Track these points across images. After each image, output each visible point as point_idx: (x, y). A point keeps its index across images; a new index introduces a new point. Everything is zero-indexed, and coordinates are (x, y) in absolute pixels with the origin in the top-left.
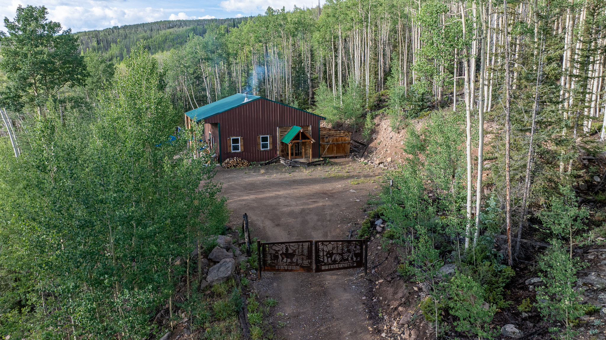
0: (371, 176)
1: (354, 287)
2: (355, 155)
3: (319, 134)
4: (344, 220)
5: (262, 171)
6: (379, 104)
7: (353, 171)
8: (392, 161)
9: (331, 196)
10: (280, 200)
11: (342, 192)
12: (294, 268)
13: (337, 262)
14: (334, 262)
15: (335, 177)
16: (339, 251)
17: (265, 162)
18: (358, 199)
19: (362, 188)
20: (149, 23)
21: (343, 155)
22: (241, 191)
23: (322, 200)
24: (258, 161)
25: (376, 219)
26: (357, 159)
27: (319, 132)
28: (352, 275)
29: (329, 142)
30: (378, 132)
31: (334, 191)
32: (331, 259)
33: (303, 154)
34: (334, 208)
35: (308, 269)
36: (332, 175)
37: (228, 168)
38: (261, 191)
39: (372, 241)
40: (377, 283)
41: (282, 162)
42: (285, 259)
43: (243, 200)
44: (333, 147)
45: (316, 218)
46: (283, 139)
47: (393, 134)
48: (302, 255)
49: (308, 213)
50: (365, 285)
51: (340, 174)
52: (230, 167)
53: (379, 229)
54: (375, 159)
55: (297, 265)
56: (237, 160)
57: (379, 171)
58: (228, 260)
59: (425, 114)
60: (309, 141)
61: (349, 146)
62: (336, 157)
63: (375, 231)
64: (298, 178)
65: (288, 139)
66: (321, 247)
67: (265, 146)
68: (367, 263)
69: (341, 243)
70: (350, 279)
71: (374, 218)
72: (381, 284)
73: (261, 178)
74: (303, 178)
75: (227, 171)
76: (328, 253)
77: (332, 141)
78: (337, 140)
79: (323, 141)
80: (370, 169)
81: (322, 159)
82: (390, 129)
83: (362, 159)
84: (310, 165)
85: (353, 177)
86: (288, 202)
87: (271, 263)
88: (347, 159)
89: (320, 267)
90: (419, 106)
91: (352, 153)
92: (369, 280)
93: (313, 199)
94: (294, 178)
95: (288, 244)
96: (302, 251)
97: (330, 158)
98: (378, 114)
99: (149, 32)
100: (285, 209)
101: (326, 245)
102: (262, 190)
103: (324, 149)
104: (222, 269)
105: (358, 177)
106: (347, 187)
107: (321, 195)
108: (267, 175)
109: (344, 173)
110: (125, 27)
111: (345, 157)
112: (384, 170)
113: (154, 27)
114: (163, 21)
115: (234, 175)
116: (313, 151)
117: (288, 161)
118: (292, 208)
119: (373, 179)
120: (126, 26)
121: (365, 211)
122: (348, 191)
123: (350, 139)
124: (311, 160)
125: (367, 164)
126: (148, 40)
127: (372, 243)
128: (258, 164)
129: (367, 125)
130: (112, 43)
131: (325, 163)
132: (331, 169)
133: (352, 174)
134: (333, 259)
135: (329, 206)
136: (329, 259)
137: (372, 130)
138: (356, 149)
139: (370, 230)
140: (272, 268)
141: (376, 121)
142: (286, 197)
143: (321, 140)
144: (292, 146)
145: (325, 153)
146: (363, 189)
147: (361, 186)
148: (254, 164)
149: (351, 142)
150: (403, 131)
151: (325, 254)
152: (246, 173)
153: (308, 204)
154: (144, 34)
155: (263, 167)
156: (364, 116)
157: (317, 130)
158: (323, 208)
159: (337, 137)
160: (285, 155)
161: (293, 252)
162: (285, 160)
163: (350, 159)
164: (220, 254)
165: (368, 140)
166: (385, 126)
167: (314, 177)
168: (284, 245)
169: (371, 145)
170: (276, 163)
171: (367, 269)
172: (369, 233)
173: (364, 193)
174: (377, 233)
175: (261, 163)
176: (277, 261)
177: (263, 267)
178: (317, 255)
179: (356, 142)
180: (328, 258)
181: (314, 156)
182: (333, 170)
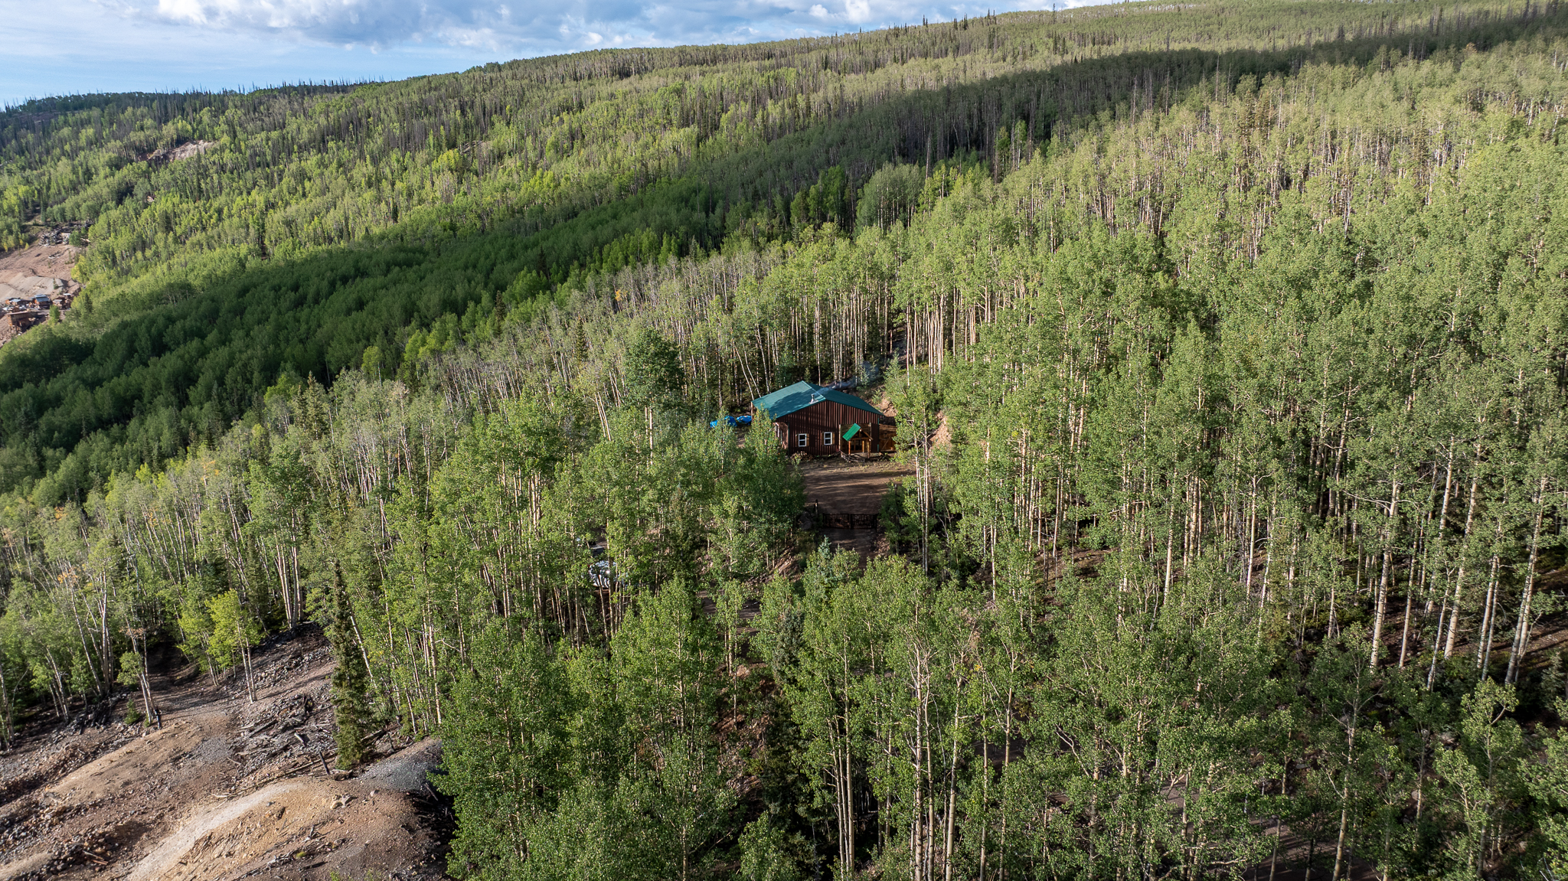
3: (879, 430)
5: (825, 466)
17: (827, 456)
29: (888, 438)
33: (863, 448)
41: (842, 456)
44: (891, 443)
46: (844, 436)
56: (803, 454)
60: (867, 438)
64: (854, 473)
65: (848, 436)
67: (828, 441)
73: (824, 472)
74: (858, 473)
79: (883, 437)
81: (880, 454)
84: (867, 460)
94: (851, 473)
103: (883, 445)
108: (829, 470)
116: (871, 446)
117: (848, 456)
124: (869, 454)
128: (822, 458)
132: (885, 466)
143: (881, 435)
144: (852, 443)
145: (884, 448)
148: (818, 458)
155: (826, 462)
160: (845, 449)
162: (845, 455)
170: (837, 457)
175: (824, 456)
181: (873, 450)
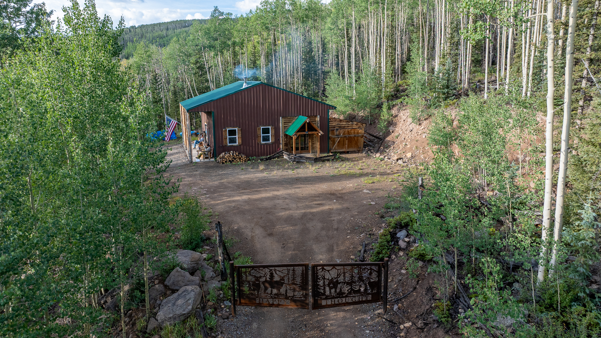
0: (389, 174)
1: (368, 332)
2: (370, 150)
3: (329, 125)
4: (355, 229)
5: (262, 167)
6: (397, 94)
7: (367, 168)
8: (412, 157)
9: (340, 197)
10: (277, 201)
11: (354, 192)
12: (282, 302)
13: (344, 295)
14: (341, 295)
15: (346, 174)
16: (347, 279)
17: (266, 157)
18: (373, 201)
19: (378, 187)
20: (166, 23)
21: (355, 149)
22: (233, 190)
23: (329, 203)
24: (259, 156)
25: (398, 230)
26: (371, 154)
27: (329, 123)
28: (365, 312)
29: (339, 134)
30: (396, 124)
31: (344, 191)
32: (336, 291)
33: (310, 148)
34: (343, 213)
35: (302, 304)
36: (343, 172)
37: (223, 163)
38: (256, 191)
39: (393, 260)
40: (402, 327)
41: (285, 157)
42: (270, 289)
43: (234, 201)
44: (344, 141)
45: (319, 225)
46: (287, 131)
47: (414, 126)
48: (293, 284)
49: (310, 219)
50: (384, 330)
51: (352, 171)
52: (226, 162)
53: (402, 244)
54: (392, 154)
55: (287, 298)
56: (233, 155)
57: (398, 168)
58: (189, 288)
59: (451, 102)
60: (316, 133)
61: (362, 140)
62: (348, 153)
63: (397, 247)
64: (303, 175)
65: (292, 131)
66: (320, 273)
67: (266, 139)
68: (387, 294)
69: (349, 268)
70: (362, 319)
71: (395, 228)
72: (408, 329)
73: (260, 175)
74: (308, 175)
75: (221, 167)
76: (331, 281)
77: (344, 134)
78: (349, 133)
79: (333, 134)
80: (386, 165)
81: (331, 154)
82: (410, 120)
83: (378, 155)
84: (317, 160)
85: (367, 175)
86: (287, 204)
87: (249, 294)
88: (360, 155)
89: (319, 302)
90: (444, 94)
91: (365, 148)
92: (390, 321)
93: (318, 200)
94: (297, 176)
95: (273, 268)
96: (294, 279)
97: (341, 153)
98: (395, 104)
99: (164, 32)
100: (283, 214)
101: (328, 271)
102: (258, 189)
103: (334, 143)
104: (180, 302)
105: (373, 175)
106: (359, 187)
107: (328, 196)
108: (266, 171)
109: (356, 170)
110: (142, 27)
111: (358, 152)
112: (403, 167)
113: (170, 26)
114: (179, 20)
115: (229, 171)
116: (321, 145)
117: (292, 156)
118: (291, 212)
119: (391, 177)
120: (142, 25)
121: (382, 217)
122: (361, 191)
123: (363, 132)
124: (318, 155)
125: (383, 160)
126: (164, 39)
127: (393, 264)
128: (258, 159)
129: (384, 116)
130: (128, 42)
131: (335, 158)
132: (341, 166)
133: (365, 171)
134: (338, 290)
135: (337, 210)
136: (333, 291)
137: (389, 122)
138: (370, 143)
139: (391, 246)
140: (252, 301)
141: (394, 112)
142: (286, 198)
143: (330, 132)
144: (297, 139)
145: (335, 148)
146: (379, 189)
147: (376, 186)
148: (253, 159)
149: (365, 135)
150: (425, 122)
151: (327, 283)
152: (242, 169)
153: (312, 207)
154: (160, 33)
155: (263, 162)
156: (379, 106)
157: (326, 122)
158: (330, 213)
159: (349, 130)
160: (289, 149)
161: (281, 280)
162: (289, 155)
163: (364, 154)
164: (180, 278)
165: (384, 134)
166: (404, 118)
167: (321, 174)
168: (267, 270)
169: (388, 139)
170: (278, 158)
171: (387, 303)
172: (388, 249)
173: (381, 193)
174: (400, 249)
175: (262, 158)
176: (258, 293)
177: (238, 299)
178: (315, 286)
179: (370, 135)
180: (331, 288)
181: (321, 152)
182: (344, 166)
